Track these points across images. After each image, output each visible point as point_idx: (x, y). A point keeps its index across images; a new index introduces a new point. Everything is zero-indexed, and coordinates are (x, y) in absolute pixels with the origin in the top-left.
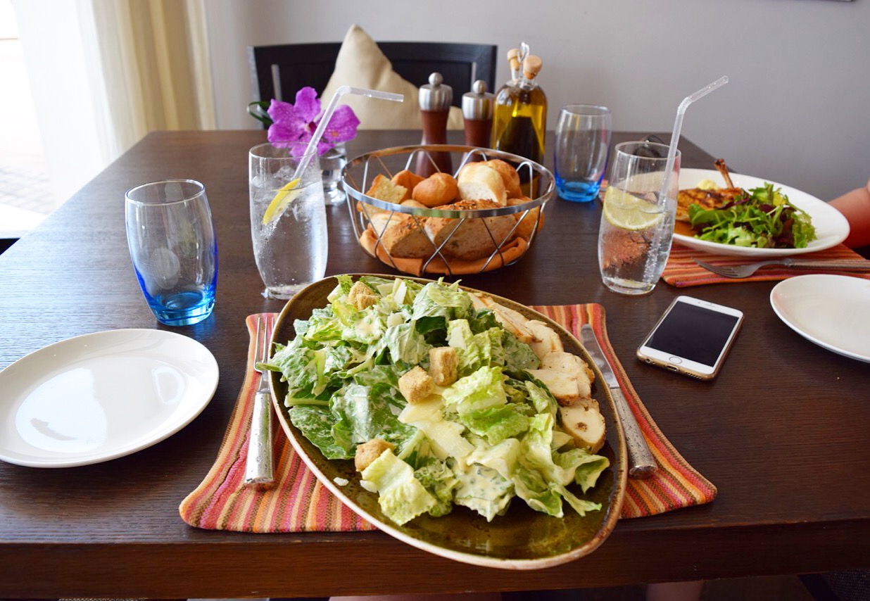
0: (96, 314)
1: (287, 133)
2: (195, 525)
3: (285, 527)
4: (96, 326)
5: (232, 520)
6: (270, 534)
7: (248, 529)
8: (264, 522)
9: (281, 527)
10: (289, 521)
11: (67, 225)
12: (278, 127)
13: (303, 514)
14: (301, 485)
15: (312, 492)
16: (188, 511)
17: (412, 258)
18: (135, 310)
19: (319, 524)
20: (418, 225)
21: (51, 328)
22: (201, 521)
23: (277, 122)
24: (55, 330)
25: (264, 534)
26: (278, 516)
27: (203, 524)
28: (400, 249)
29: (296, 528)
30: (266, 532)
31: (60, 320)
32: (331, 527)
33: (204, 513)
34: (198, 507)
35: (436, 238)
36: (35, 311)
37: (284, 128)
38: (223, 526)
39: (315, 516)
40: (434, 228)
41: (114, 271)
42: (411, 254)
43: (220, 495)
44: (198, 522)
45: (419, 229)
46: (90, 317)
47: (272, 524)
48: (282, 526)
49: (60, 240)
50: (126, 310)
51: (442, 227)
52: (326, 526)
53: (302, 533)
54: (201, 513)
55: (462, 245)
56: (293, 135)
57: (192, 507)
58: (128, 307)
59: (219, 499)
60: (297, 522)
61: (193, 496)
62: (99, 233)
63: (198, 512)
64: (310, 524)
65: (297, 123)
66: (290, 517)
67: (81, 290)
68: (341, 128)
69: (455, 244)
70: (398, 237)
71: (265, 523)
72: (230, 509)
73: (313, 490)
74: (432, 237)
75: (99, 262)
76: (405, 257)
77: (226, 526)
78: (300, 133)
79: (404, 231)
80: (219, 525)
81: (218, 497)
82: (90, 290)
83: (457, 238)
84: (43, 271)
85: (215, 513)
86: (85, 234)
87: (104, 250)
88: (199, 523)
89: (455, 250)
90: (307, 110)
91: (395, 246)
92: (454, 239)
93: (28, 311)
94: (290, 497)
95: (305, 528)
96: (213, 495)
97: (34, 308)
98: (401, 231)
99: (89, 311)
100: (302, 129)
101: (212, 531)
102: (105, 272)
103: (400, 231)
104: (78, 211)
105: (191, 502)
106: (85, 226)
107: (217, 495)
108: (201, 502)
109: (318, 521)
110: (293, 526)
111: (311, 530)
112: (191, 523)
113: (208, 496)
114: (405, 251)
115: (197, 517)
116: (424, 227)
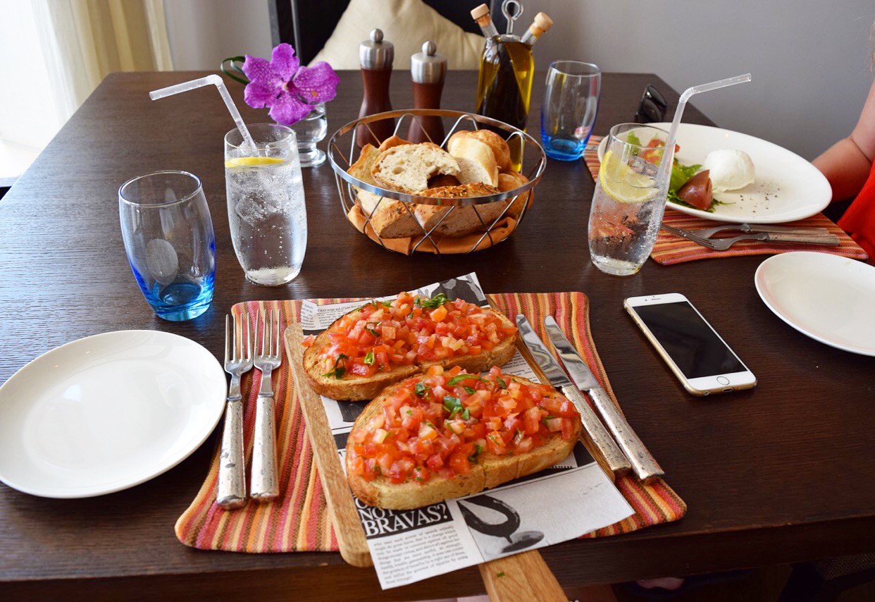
0: (85, 307)
1: (264, 93)
2: (191, 545)
3: (278, 548)
4: (88, 322)
5: (226, 541)
6: (262, 554)
7: (242, 549)
8: (257, 542)
9: (273, 548)
10: (281, 541)
11: (36, 195)
12: (254, 87)
13: (294, 535)
14: (292, 500)
15: (302, 509)
16: (183, 532)
17: (400, 238)
18: (124, 302)
19: (309, 544)
20: (408, 210)
21: (40, 325)
22: (197, 542)
23: (253, 81)
24: (44, 329)
25: (257, 554)
26: (270, 536)
27: (198, 545)
28: (389, 231)
29: (288, 548)
30: (259, 552)
31: (48, 316)
32: (321, 547)
33: (199, 534)
34: (194, 527)
35: (426, 225)
36: (20, 305)
37: (261, 87)
38: (218, 547)
39: (305, 536)
40: (424, 215)
41: (96, 253)
42: (400, 234)
43: (214, 514)
44: (194, 542)
45: (409, 214)
46: (78, 312)
47: (264, 545)
48: (275, 547)
49: (32, 216)
50: (115, 302)
51: (433, 214)
52: (316, 547)
53: (293, 553)
54: (196, 534)
55: (451, 227)
56: (271, 95)
57: (187, 527)
58: (117, 298)
59: (213, 518)
60: (289, 542)
61: (188, 516)
62: (73, 205)
63: (194, 532)
64: (301, 545)
65: (274, 80)
66: (282, 537)
67: (63, 278)
68: (320, 86)
69: (444, 226)
70: (387, 221)
71: (258, 544)
72: (224, 529)
73: (302, 507)
74: (422, 223)
75: (78, 242)
76: (394, 238)
77: (220, 547)
78: (278, 92)
79: (394, 216)
80: (214, 546)
81: (212, 515)
82: (75, 278)
83: (447, 222)
84: (21, 255)
85: (210, 533)
86: (58, 207)
87: (81, 226)
88: (195, 544)
89: (445, 231)
90: (283, 67)
91: (385, 229)
92: (444, 223)
93: (14, 305)
94: (281, 514)
95: (296, 548)
96: (207, 513)
97: (18, 301)
98: (391, 215)
99: (77, 303)
100: (280, 88)
101: (207, 552)
102: (87, 255)
103: (389, 215)
104: (46, 178)
105: (187, 522)
106: (56, 197)
107: (211, 514)
108: (196, 522)
109: (308, 541)
110: (285, 547)
111: (302, 550)
112: (187, 543)
113: (202, 515)
114: (394, 233)
115: (193, 538)
116: (414, 213)
